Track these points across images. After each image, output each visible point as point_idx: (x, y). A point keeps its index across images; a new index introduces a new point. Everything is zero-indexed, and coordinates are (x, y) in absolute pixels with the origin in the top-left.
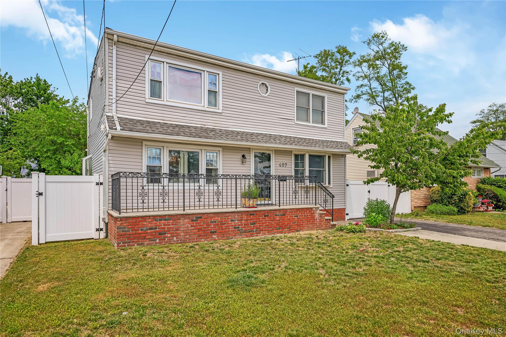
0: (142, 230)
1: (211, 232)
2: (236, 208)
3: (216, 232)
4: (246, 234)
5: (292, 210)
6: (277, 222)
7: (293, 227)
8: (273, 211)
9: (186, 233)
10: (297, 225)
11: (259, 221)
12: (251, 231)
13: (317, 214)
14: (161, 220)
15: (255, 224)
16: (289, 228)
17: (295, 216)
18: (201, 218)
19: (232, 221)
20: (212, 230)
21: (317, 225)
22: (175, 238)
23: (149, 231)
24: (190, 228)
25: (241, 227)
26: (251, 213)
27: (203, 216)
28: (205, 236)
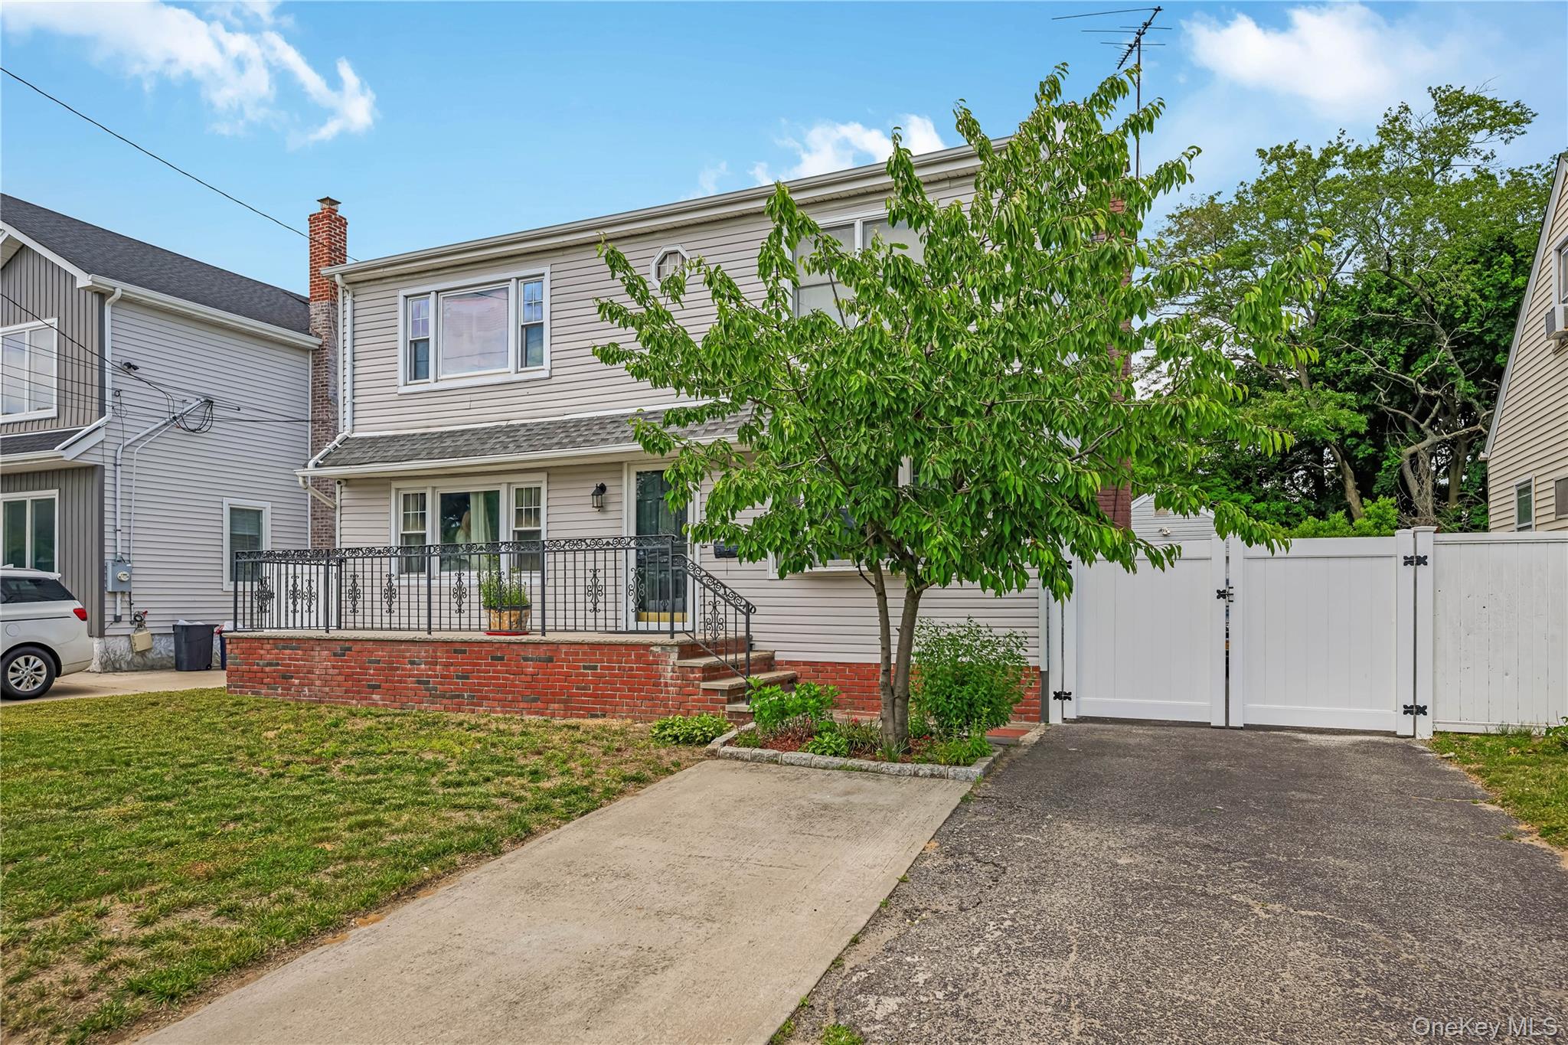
0: (258, 665)
1: (370, 686)
2: (430, 632)
3: (379, 687)
4: (445, 701)
5: (577, 647)
6: (529, 678)
7: (578, 702)
8: (515, 647)
9: (326, 683)
10: (596, 696)
11: (479, 671)
12: (458, 696)
13: (670, 668)
14: (284, 648)
15: (468, 678)
16: (565, 702)
17: (585, 668)
18: (349, 649)
19: (412, 663)
20: (371, 680)
21: (666, 706)
22: (306, 689)
23: (267, 669)
24: (331, 671)
25: (434, 682)
26: (458, 647)
27: (357, 647)
28: (359, 692)
